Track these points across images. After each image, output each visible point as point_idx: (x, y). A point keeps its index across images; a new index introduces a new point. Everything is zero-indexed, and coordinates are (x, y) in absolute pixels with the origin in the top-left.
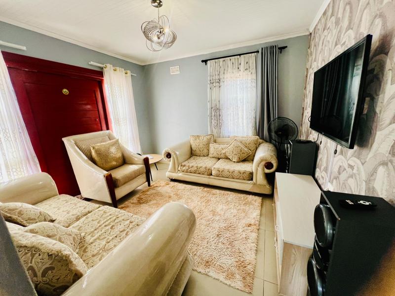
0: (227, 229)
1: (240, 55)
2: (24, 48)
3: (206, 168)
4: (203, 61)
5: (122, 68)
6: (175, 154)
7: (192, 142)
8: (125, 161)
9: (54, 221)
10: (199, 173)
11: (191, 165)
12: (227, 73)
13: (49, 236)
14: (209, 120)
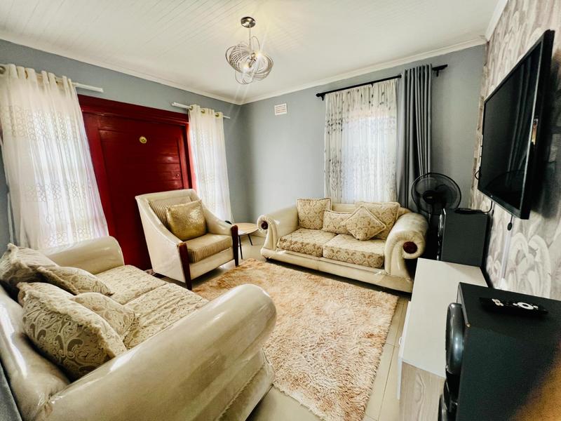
0: (336, 335)
1: (372, 83)
2: (101, 90)
3: (314, 245)
4: (318, 95)
5: (212, 109)
6: (274, 223)
7: (299, 208)
8: (207, 229)
9: (112, 295)
10: (305, 253)
11: (294, 240)
12: (352, 110)
13: (95, 309)
14: (325, 177)
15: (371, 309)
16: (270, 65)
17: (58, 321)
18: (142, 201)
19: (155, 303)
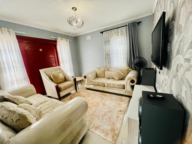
0: (110, 112)
1: (118, 28)
2: (24, 33)
3: (102, 83)
4: (101, 32)
5: (65, 38)
6: (88, 76)
7: (97, 71)
8: (66, 80)
9: (32, 104)
10: (99, 86)
11: (95, 82)
12: (112, 37)
14: (105, 60)
15: (121, 103)
16: (83, 23)
17: (12, 113)
18: (42, 71)
19: (47, 106)
